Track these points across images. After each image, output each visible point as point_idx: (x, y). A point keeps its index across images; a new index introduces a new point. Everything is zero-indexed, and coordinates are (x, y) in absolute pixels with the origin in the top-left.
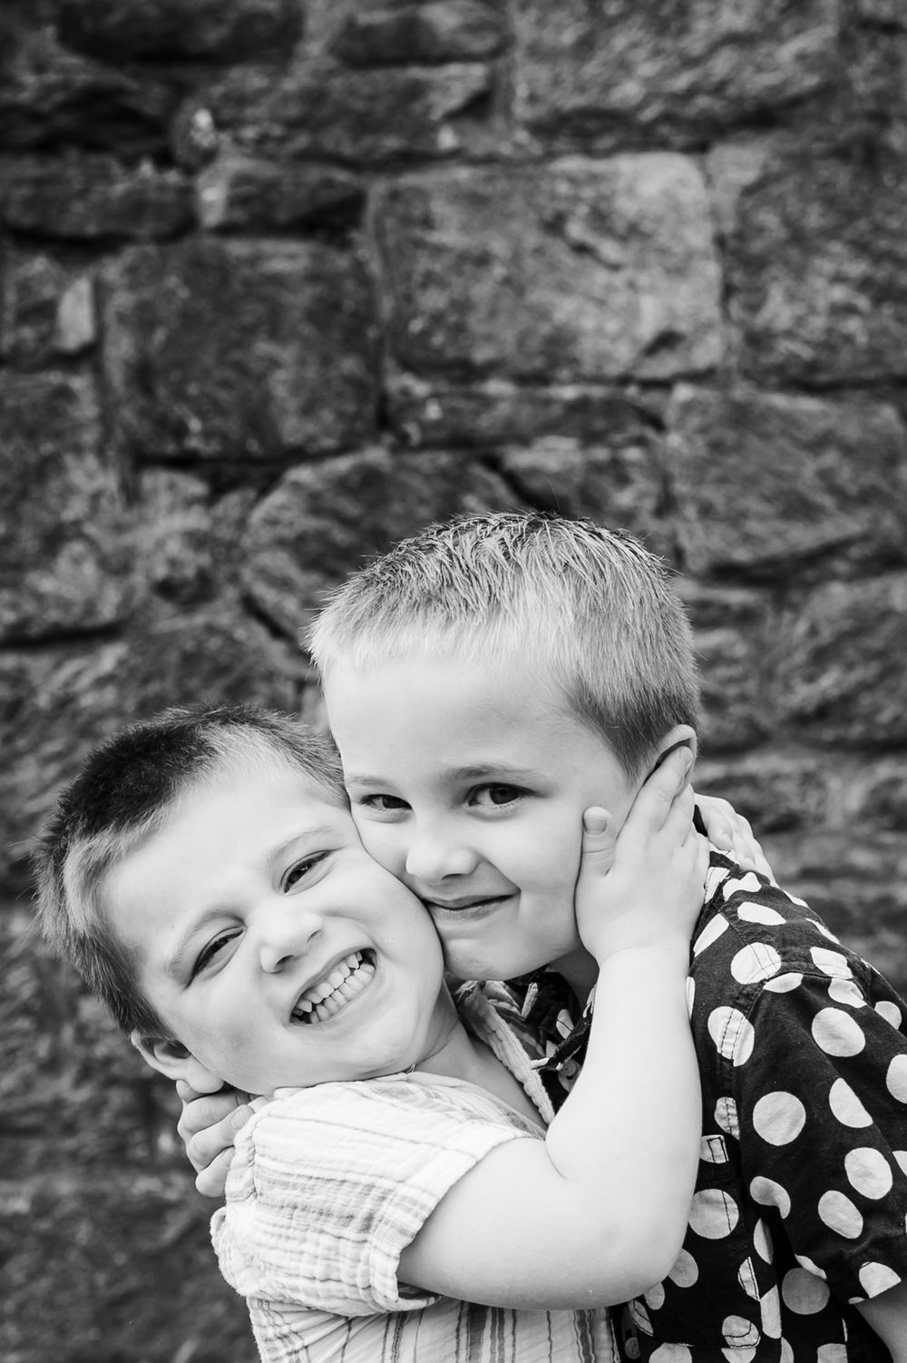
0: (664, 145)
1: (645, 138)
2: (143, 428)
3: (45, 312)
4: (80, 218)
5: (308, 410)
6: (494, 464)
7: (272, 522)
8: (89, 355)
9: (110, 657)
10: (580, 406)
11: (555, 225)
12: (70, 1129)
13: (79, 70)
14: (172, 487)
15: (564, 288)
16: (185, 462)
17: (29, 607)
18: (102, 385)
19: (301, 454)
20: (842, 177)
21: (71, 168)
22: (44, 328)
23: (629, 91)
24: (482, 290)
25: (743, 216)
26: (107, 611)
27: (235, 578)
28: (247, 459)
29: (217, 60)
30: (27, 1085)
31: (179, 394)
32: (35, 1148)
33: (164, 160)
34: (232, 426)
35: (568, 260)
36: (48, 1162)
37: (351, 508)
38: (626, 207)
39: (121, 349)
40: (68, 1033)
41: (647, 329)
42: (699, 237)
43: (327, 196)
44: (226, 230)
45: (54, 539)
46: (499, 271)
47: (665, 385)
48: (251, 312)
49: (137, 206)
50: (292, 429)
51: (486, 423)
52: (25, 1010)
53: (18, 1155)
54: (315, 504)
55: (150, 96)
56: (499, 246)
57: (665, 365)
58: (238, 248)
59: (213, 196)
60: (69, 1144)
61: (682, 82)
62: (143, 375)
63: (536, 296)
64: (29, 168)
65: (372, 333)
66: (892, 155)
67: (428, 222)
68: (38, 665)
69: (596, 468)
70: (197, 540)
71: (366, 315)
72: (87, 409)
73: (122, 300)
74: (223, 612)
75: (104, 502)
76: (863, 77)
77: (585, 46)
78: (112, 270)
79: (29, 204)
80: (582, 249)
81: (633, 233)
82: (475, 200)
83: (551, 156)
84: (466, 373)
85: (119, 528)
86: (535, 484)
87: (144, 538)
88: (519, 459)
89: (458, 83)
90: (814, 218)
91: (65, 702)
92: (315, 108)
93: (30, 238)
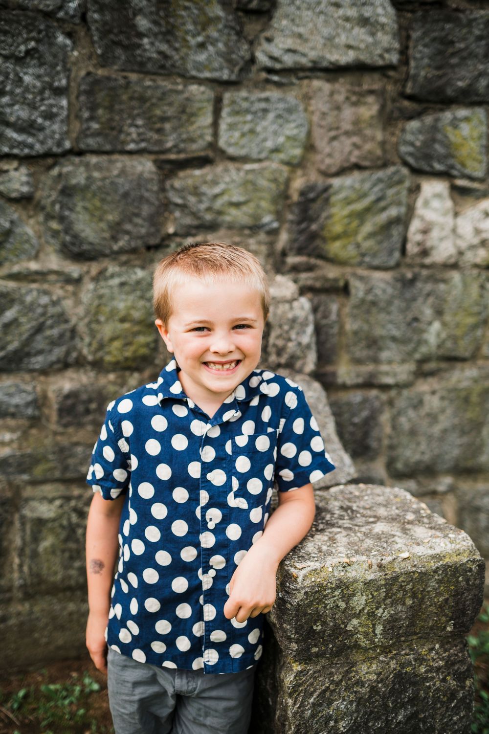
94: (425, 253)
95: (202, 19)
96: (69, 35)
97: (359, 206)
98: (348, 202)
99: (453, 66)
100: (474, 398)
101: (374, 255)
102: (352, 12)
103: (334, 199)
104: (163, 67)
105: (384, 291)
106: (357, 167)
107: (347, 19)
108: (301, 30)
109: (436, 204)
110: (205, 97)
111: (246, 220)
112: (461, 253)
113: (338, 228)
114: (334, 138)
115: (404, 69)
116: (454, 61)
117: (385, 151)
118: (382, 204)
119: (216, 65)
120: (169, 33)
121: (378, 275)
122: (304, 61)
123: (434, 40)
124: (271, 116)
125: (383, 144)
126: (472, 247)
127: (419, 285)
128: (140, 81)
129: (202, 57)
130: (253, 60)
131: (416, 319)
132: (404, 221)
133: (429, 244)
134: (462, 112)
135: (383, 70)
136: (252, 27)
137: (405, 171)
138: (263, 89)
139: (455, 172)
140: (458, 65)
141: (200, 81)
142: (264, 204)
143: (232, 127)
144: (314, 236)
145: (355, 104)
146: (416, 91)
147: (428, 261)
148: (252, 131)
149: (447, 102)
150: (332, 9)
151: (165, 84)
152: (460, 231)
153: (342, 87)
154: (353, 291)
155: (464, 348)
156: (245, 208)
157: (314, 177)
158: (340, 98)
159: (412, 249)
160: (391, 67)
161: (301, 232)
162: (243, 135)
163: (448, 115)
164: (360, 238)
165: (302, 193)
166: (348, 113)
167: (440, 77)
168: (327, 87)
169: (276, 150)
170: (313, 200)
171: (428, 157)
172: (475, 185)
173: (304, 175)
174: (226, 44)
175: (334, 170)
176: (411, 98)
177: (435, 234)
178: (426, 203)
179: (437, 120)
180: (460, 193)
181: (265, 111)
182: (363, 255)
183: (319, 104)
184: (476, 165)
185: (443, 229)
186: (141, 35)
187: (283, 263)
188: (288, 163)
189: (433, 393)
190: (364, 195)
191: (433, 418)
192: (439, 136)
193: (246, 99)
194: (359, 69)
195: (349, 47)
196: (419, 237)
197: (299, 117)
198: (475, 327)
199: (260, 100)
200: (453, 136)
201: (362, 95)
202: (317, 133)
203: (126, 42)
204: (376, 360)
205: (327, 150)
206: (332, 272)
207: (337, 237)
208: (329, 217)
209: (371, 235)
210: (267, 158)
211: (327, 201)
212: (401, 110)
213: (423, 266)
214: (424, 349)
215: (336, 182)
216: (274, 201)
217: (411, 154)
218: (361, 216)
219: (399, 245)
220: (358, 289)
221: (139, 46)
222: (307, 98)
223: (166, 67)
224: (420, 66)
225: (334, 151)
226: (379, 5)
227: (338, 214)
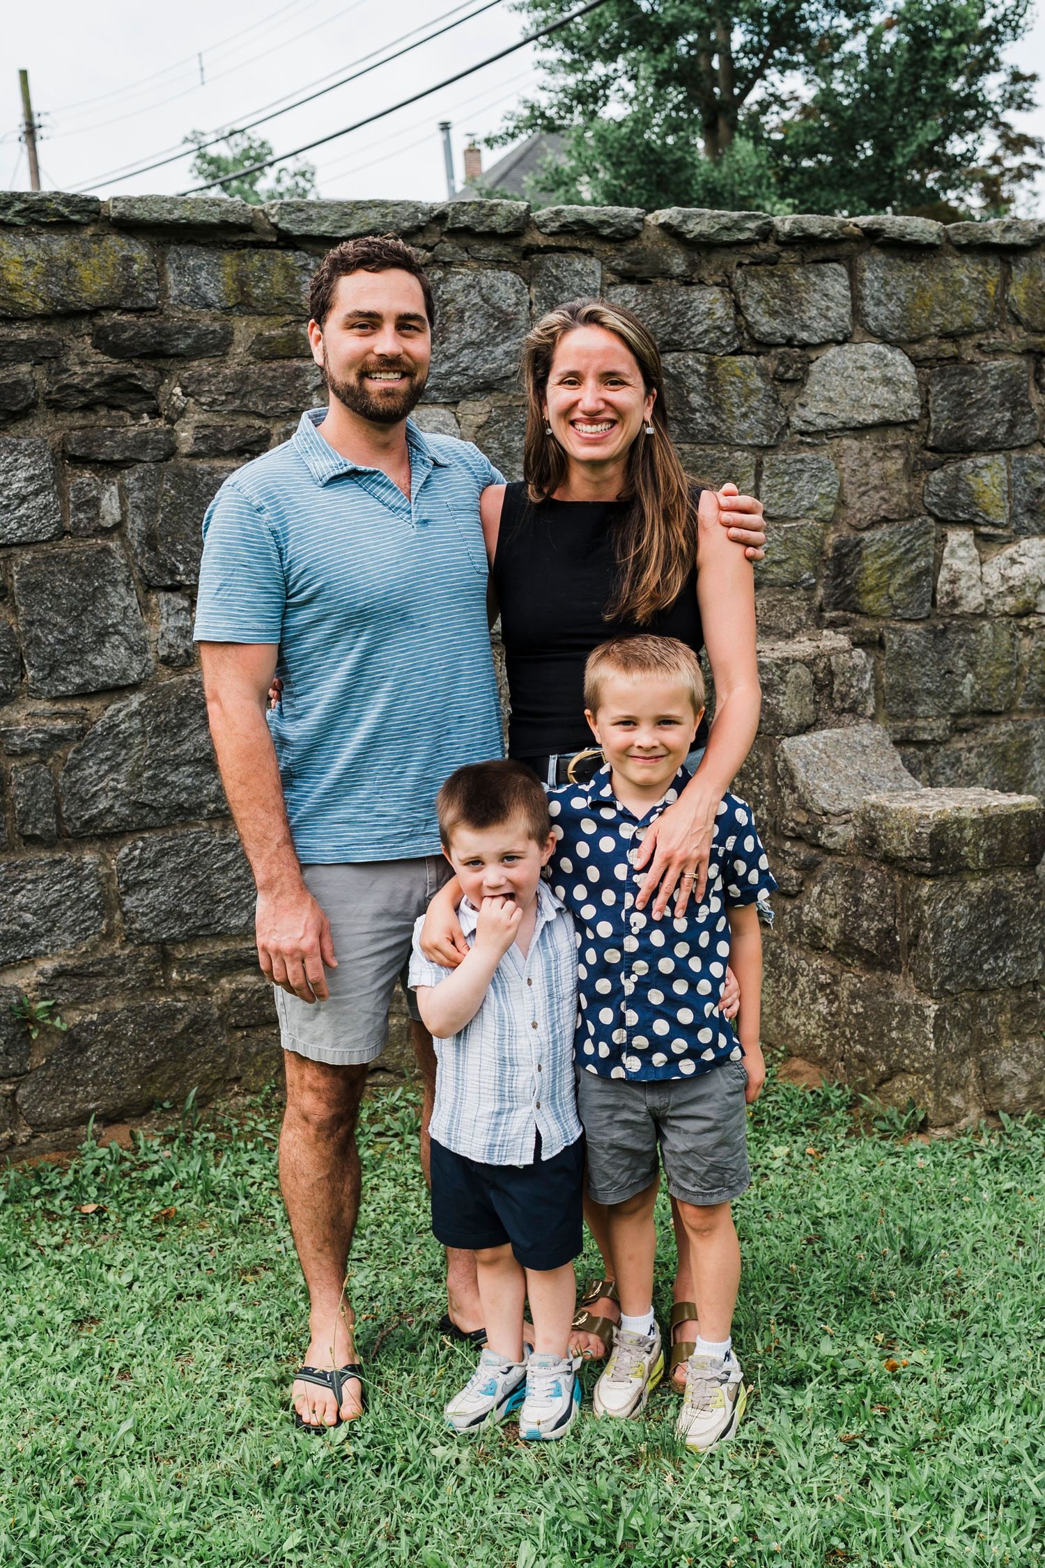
0: (434, 403)
2: (151, 570)
3: (94, 503)
4: (109, 448)
8: (119, 526)
9: (135, 701)
12: (121, 971)
13: (108, 364)
14: (168, 602)
16: (175, 588)
17: (89, 675)
18: (126, 546)
21: (103, 418)
22: (91, 514)
26: (134, 675)
29: (183, 357)
30: (95, 948)
31: (170, 550)
32: (102, 983)
33: (157, 415)
36: (108, 992)
39: (136, 525)
40: (118, 916)
43: (252, 436)
44: (195, 455)
45: (103, 635)
49: (142, 442)
52: (94, 905)
53: (91, 988)
55: (147, 376)
58: (202, 465)
59: (185, 436)
60: (120, 980)
61: (443, 367)
62: (150, 538)
64: (78, 419)
68: (94, 707)
70: (184, 632)
72: (119, 560)
73: (136, 496)
75: (130, 613)
78: (129, 477)
79: (80, 442)
85: (138, 627)
87: (154, 632)
91: (111, 728)
92: (242, 385)
93: (82, 461)
94: (954, 603)
95: (745, 390)
97: (889, 559)
98: (879, 555)
99: (971, 417)
100: (1012, 755)
101: (906, 608)
102: (876, 374)
103: (865, 552)
104: (711, 437)
105: (918, 643)
106: (886, 520)
107: (872, 381)
108: (832, 394)
109: (962, 552)
110: (747, 462)
111: (786, 577)
112: (989, 602)
113: (871, 582)
114: (864, 493)
115: (925, 421)
116: (972, 411)
117: (910, 503)
118: (912, 555)
119: (757, 432)
120: (717, 408)
121: (910, 627)
122: (834, 422)
123: (953, 392)
124: (806, 475)
125: (908, 495)
126: (1000, 595)
127: (951, 636)
128: (692, 451)
129: (745, 426)
130: (788, 425)
131: (950, 672)
132: (932, 572)
133: (957, 594)
134: (983, 460)
135: (905, 425)
136: (786, 394)
137: (931, 521)
138: (799, 452)
139: (978, 520)
140: (976, 415)
141: (743, 448)
142: (802, 561)
143: (771, 489)
144: (849, 590)
145: (881, 459)
146: (938, 443)
147: (956, 612)
148: (790, 492)
149: (967, 451)
150: (856, 374)
151: (713, 452)
152: (988, 579)
153: (868, 445)
154: (888, 644)
155: (998, 703)
156: (786, 566)
157: (845, 531)
158: (868, 454)
159: (941, 599)
160: (914, 421)
161: (836, 587)
162: (782, 495)
163: (969, 463)
164: (891, 591)
165: (836, 549)
166: (875, 468)
167: (960, 428)
168: (855, 445)
169: (812, 508)
170: (846, 555)
171: (952, 507)
172: (1000, 531)
173: (836, 530)
174: (765, 412)
175: (865, 525)
176: (932, 449)
177: (963, 583)
178: (953, 552)
179: (959, 469)
180: (985, 541)
181: (801, 471)
182: (896, 607)
183: (849, 462)
184: (998, 510)
185: (970, 578)
186: (694, 411)
187: (822, 617)
188: (821, 520)
189: (970, 750)
190: (895, 547)
192: (962, 486)
193: (784, 461)
194: (884, 426)
195: (875, 406)
196: (947, 587)
197: (832, 476)
198: (1008, 677)
199: (796, 461)
200: (975, 485)
201: (887, 450)
202: (848, 489)
203: (680, 417)
204: (913, 716)
205: (858, 505)
206: (868, 626)
207: (871, 591)
208: (863, 570)
209: (901, 587)
210: (803, 516)
211: (860, 553)
212: (923, 461)
213: (953, 616)
214: (959, 703)
215: (867, 535)
216: (811, 558)
217: (935, 504)
218: (891, 568)
219: (929, 596)
220: (893, 642)
221: (692, 420)
222: (838, 456)
223: (714, 437)
224: (941, 419)
225: (864, 506)
226: (900, 365)
227: (870, 567)
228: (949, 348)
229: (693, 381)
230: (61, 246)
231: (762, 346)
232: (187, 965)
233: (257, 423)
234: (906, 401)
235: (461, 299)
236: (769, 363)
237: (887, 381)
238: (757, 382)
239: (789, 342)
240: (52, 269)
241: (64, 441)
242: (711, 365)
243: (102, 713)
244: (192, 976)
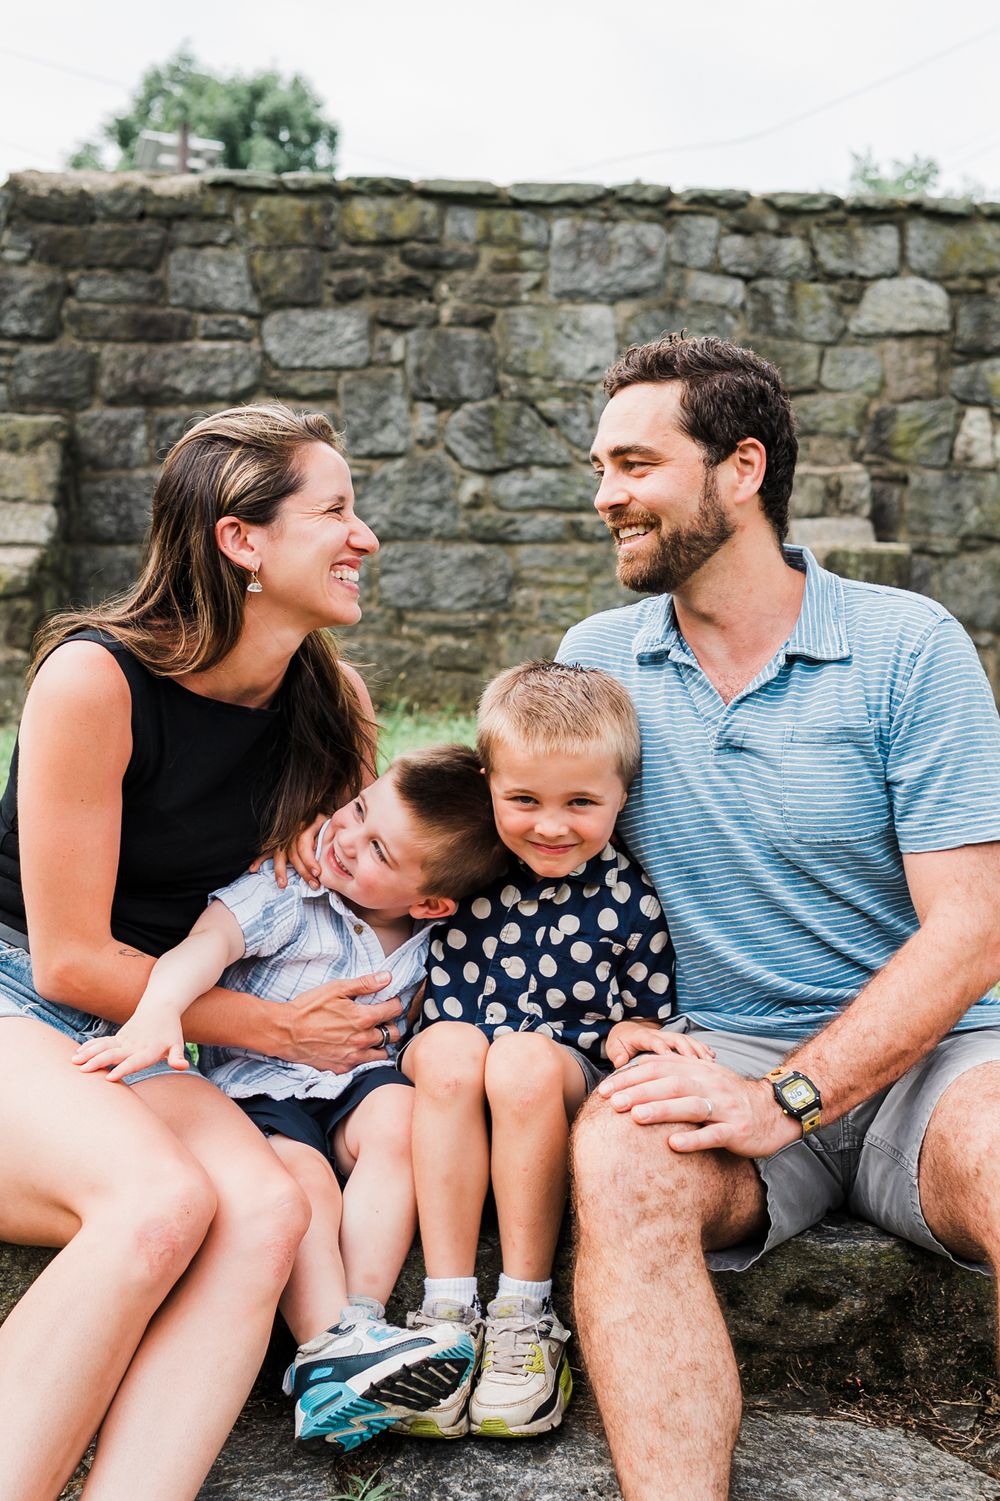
1: (592, 299)
2: (416, 388)
3: (387, 348)
4: (402, 318)
5: (472, 384)
6: (533, 406)
7: (456, 422)
8: (401, 364)
9: (400, 463)
10: (564, 390)
11: (559, 328)
12: (373, 621)
13: (406, 271)
14: (425, 408)
15: (561, 349)
16: (430, 400)
17: (375, 445)
18: (404, 374)
19: (467, 400)
20: (661, 315)
21: (400, 301)
22: (387, 354)
23: (588, 284)
24: (534, 347)
25: (626, 327)
26: (400, 447)
27: (442, 440)
28: (450, 401)
29: (450, 268)
31: (429, 378)
33: (431, 300)
34: (446, 389)
35: (563, 339)
37: (483, 418)
38: (584, 323)
39: (412, 362)
41: (589, 364)
42: (610, 334)
43: (484, 315)
44: (450, 324)
45: (385, 423)
46: (539, 342)
47: (594, 384)
48: (455, 352)
49: (421, 316)
50: (466, 391)
51: (531, 393)
54: (472, 417)
55: (426, 278)
56: (539, 333)
57: (594, 377)
58: (452, 331)
59: (446, 314)
60: (372, 627)
61: (606, 281)
62: (418, 371)
63: (553, 351)
64: (386, 301)
65: (495, 361)
66: (679, 309)
67: (516, 325)
68: (375, 464)
69: (568, 410)
70: (432, 426)
71: (493, 355)
72: (398, 381)
73: (413, 346)
74: (438, 451)
75: (402, 412)
76: (671, 282)
77: (575, 268)
78: (411, 335)
79: (387, 313)
80: (569, 337)
81: (587, 331)
82: (533, 318)
83: (560, 304)
84: (525, 376)
85: (406, 420)
86: (548, 415)
87: (413, 425)
88: (542, 405)
89: (529, 279)
90: (650, 329)
91: (383, 478)
92: (482, 286)
93: (386, 324)
94: (968, 458)
95: (815, 306)
96: (736, 317)
97: (917, 423)
98: (909, 420)
99: (990, 332)
101: (928, 458)
102: (915, 299)
103: (899, 419)
104: (788, 334)
105: (935, 484)
106: (917, 398)
107: (911, 303)
108: (879, 311)
109: (978, 425)
110: (814, 352)
111: (836, 430)
112: (998, 461)
113: (901, 437)
114: (901, 379)
115: (954, 333)
116: (991, 328)
117: (937, 387)
118: (935, 423)
119: (822, 333)
120: (793, 314)
121: (930, 472)
122: (881, 330)
123: (976, 314)
124: (856, 364)
125: (936, 382)
127: (963, 481)
128: (774, 343)
129: (813, 328)
130: (845, 330)
131: (959, 505)
132: (952, 435)
133: (971, 453)
134: (997, 362)
135: (939, 334)
136: (847, 309)
137: (954, 401)
138: (853, 347)
139: (992, 403)
140: (994, 331)
141: (811, 343)
142: (849, 420)
143: (831, 370)
144: (883, 443)
145: (917, 356)
146: (963, 348)
147: (970, 465)
148: (844, 373)
149: (986, 355)
150: (900, 299)
151: (789, 344)
152: (997, 445)
153: (908, 346)
154: (911, 482)
156: (836, 422)
157: (885, 403)
158: (906, 353)
159: (958, 455)
160: (944, 332)
161: (874, 439)
162: (837, 375)
163: (987, 364)
164: (917, 445)
165: (877, 414)
166: (911, 362)
167: (980, 338)
168: (896, 346)
169: (859, 386)
170: (884, 418)
171: (971, 392)
173: (878, 402)
174: (829, 320)
175: (899, 399)
176: (961, 352)
177: (976, 446)
178: (970, 424)
179: (979, 367)
181: (853, 361)
182: (920, 458)
183: (891, 356)
185: (983, 443)
186: (776, 316)
188: (867, 394)
189: (975, 564)
190: (922, 417)
191: (974, 582)
192: (980, 378)
193: (841, 353)
194: (920, 334)
195: (913, 320)
196: (963, 448)
197: (876, 364)
199: (850, 354)
200: (990, 378)
201: (922, 350)
202: (889, 375)
203: (767, 320)
204: (927, 533)
205: (896, 385)
206: (895, 468)
207: (900, 444)
208: (896, 430)
209: (927, 444)
210: (852, 391)
211: (894, 418)
212: (951, 360)
213: (966, 468)
214: (965, 529)
215: (901, 408)
216: (857, 418)
217: (958, 390)
218: (920, 430)
219: (947, 452)
220: (915, 481)
221: (774, 322)
222: (882, 353)
223: (790, 334)
224: (966, 331)
225: (898, 388)
226: (937, 294)
227: (901, 429)
228: (975, 284)
229: (777, 297)
230: (387, 204)
231: (832, 277)
232: (413, 624)
233: (489, 309)
234: (939, 319)
235: (622, 241)
236: (836, 289)
237: (924, 304)
238: (825, 300)
239: (851, 275)
240: (381, 217)
241: (377, 312)
242: (792, 288)
243: (381, 468)
244: (416, 632)
